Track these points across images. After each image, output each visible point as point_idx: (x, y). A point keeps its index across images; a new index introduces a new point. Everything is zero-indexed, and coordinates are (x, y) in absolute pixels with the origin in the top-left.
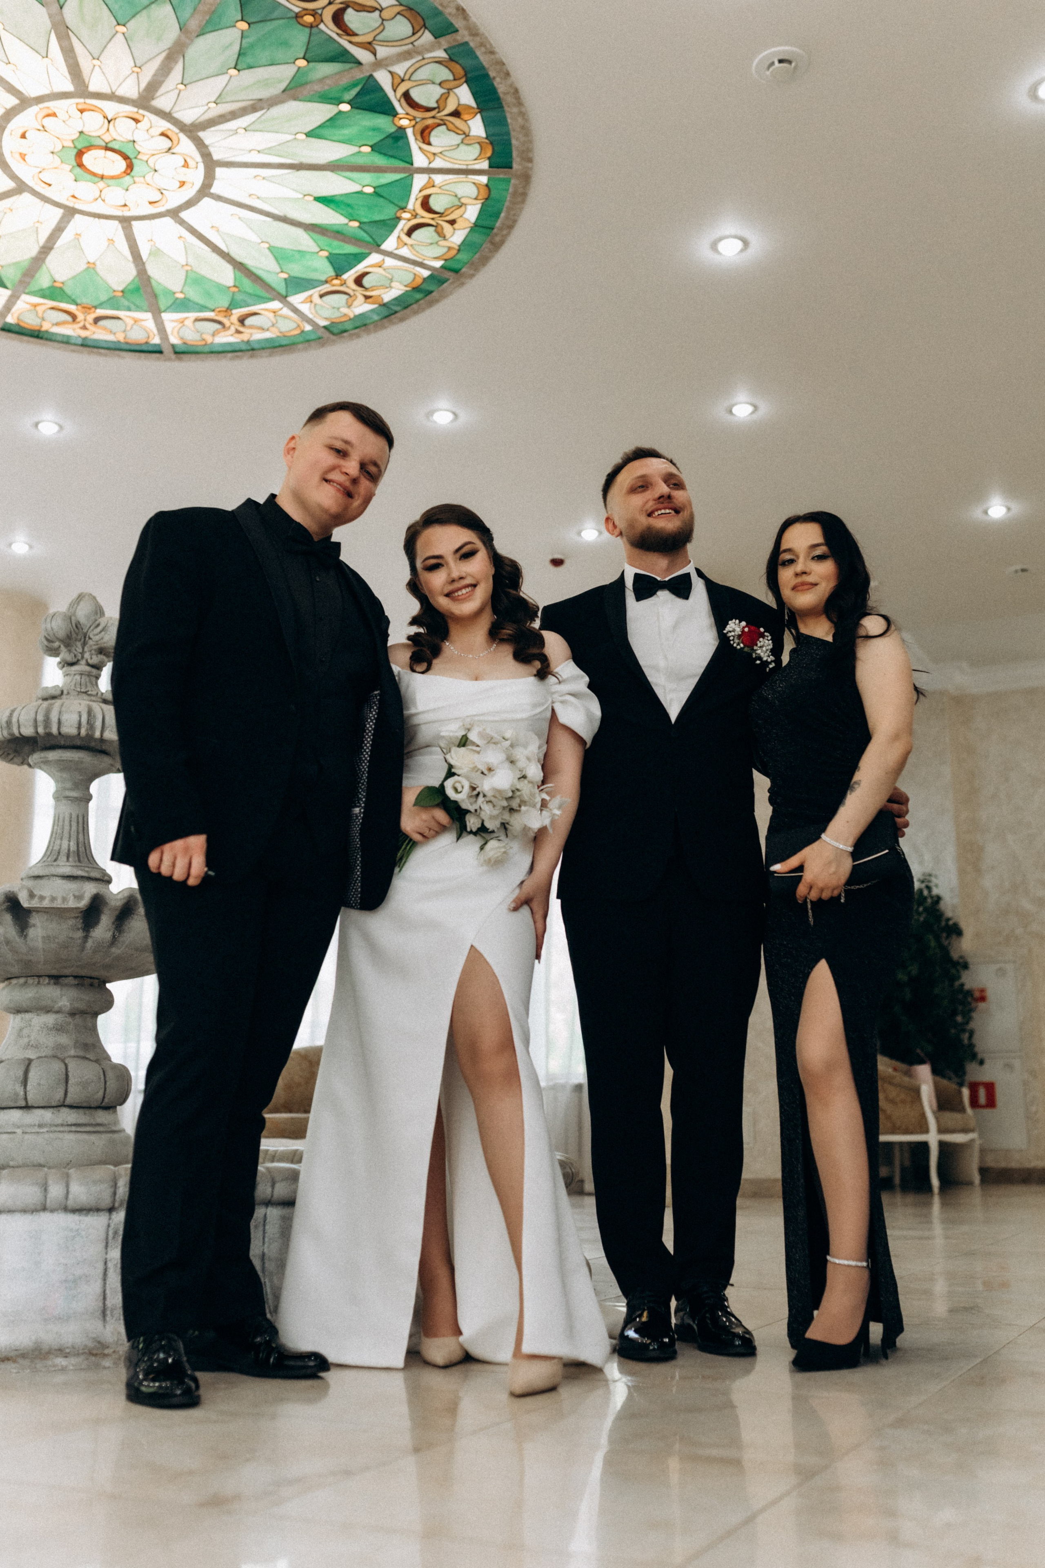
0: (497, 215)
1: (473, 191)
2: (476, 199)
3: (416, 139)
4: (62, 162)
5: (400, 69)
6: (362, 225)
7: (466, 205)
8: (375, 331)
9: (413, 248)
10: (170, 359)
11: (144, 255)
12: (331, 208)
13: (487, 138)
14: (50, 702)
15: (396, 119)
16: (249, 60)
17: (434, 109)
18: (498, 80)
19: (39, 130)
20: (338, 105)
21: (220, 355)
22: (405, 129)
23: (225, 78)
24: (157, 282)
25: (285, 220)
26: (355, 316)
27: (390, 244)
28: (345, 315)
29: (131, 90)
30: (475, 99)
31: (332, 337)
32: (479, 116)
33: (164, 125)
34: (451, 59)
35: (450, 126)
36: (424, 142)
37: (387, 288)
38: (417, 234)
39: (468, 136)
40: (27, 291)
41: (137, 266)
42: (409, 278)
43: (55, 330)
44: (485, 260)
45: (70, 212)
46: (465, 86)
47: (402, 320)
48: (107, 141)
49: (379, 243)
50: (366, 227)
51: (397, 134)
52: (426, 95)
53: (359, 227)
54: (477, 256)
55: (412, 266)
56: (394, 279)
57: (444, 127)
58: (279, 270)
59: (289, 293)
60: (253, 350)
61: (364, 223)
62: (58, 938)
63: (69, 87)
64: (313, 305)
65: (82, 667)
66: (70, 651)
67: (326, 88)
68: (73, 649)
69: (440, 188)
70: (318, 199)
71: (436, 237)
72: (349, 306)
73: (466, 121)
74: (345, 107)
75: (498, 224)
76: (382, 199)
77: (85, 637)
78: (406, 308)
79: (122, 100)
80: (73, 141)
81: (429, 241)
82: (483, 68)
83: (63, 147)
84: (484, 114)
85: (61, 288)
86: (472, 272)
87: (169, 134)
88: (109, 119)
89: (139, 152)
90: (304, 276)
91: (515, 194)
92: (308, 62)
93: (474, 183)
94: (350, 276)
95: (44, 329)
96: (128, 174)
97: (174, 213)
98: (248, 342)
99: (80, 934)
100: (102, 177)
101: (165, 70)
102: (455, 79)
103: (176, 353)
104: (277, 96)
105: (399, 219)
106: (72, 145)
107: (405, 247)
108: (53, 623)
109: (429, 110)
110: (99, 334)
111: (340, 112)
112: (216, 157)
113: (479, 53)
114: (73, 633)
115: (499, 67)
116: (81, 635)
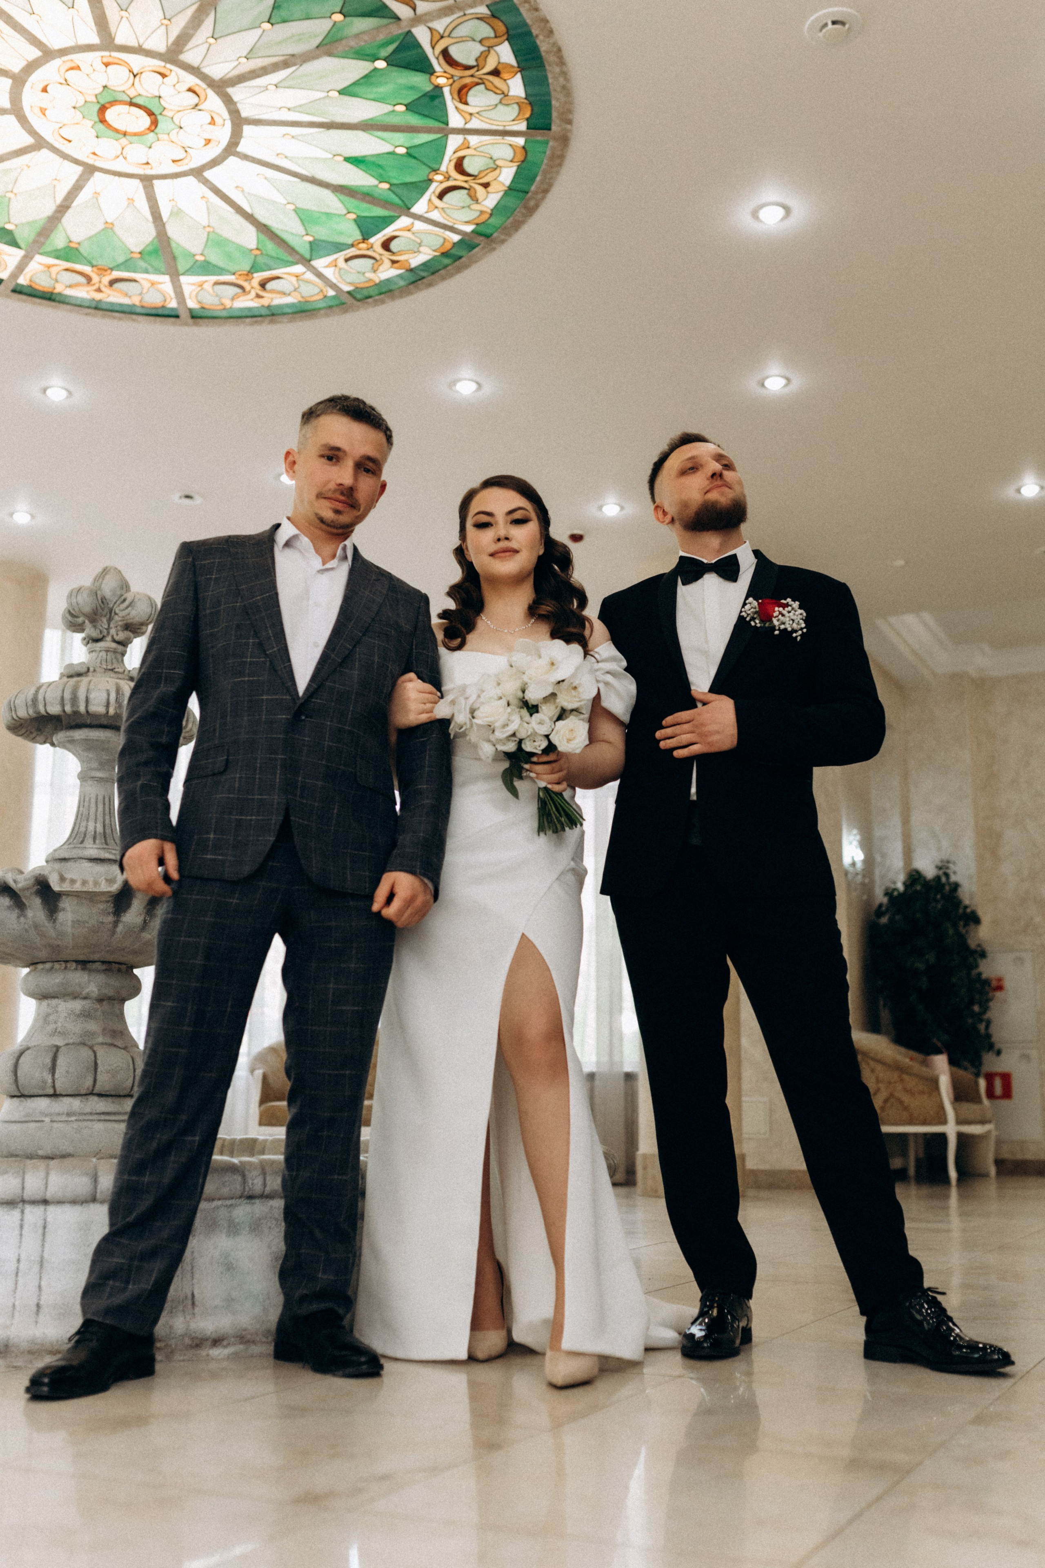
0: (533, 179)
1: (509, 153)
2: (511, 161)
3: (453, 98)
4: (84, 117)
5: (440, 25)
6: (394, 188)
7: (501, 167)
8: (401, 297)
9: (445, 212)
10: (186, 324)
11: (165, 216)
12: (361, 169)
13: (526, 98)
14: (75, 679)
15: (433, 78)
16: (284, 13)
17: (473, 67)
18: (541, 37)
19: (61, 84)
20: (374, 62)
21: (240, 320)
22: (442, 88)
23: (259, 32)
24: (178, 244)
25: (313, 181)
26: (381, 282)
27: (420, 207)
28: (370, 280)
29: (159, 43)
30: (516, 57)
31: (355, 303)
32: (519, 76)
33: (191, 80)
34: (493, 16)
35: (489, 85)
36: (461, 102)
37: (415, 252)
38: (448, 197)
39: (507, 95)
40: (41, 251)
41: (156, 227)
42: (438, 243)
43: (69, 292)
44: (517, 225)
45: (90, 170)
46: (506, 43)
47: (430, 285)
48: (132, 96)
49: (409, 206)
50: (397, 189)
51: (432, 94)
52: (464, 53)
53: (389, 189)
54: (511, 219)
55: (442, 231)
56: (422, 244)
57: (482, 87)
58: (304, 233)
59: (313, 257)
60: (273, 315)
61: (395, 184)
62: (87, 922)
63: (95, 40)
64: (337, 269)
65: (108, 644)
66: (95, 627)
67: (363, 44)
68: (98, 625)
69: (475, 149)
70: (347, 159)
71: (468, 201)
72: (375, 271)
73: (505, 80)
74: (381, 64)
75: (533, 188)
76: (414, 161)
77: (111, 613)
78: (433, 273)
79: (149, 53)
80: (96, 96)
81: (462, 205)
82: (525, 24)
83: (86, 101)
84: (526, 73)
85: (77, 249)
86: (503, 237)
87: (197, 89)
88: (135, 73)
89: (165, 108)
90: (330, 239)
91: (552, 157)
92: (345, 16)
93: (510, 145)
94: (377, 240)
95: (56, 291)
96: (153, 131)
97: (198, 173)
98: (269, 307)
99: (111, 918)
100: (125, 134)
101: (196, 21)
102: (496, 37)
103: (193, 317)
104: (310, 52)
105: (431, 181)
106: (94, 100)
107: (436, 211)
108: (79, 598)
109: (467, 68)
110: (113, 297)
111: (376, 69)
112: (244, 114)
113: (523, 10)
114: (99, 608)
115: (542, 24)
116: (106, 610)
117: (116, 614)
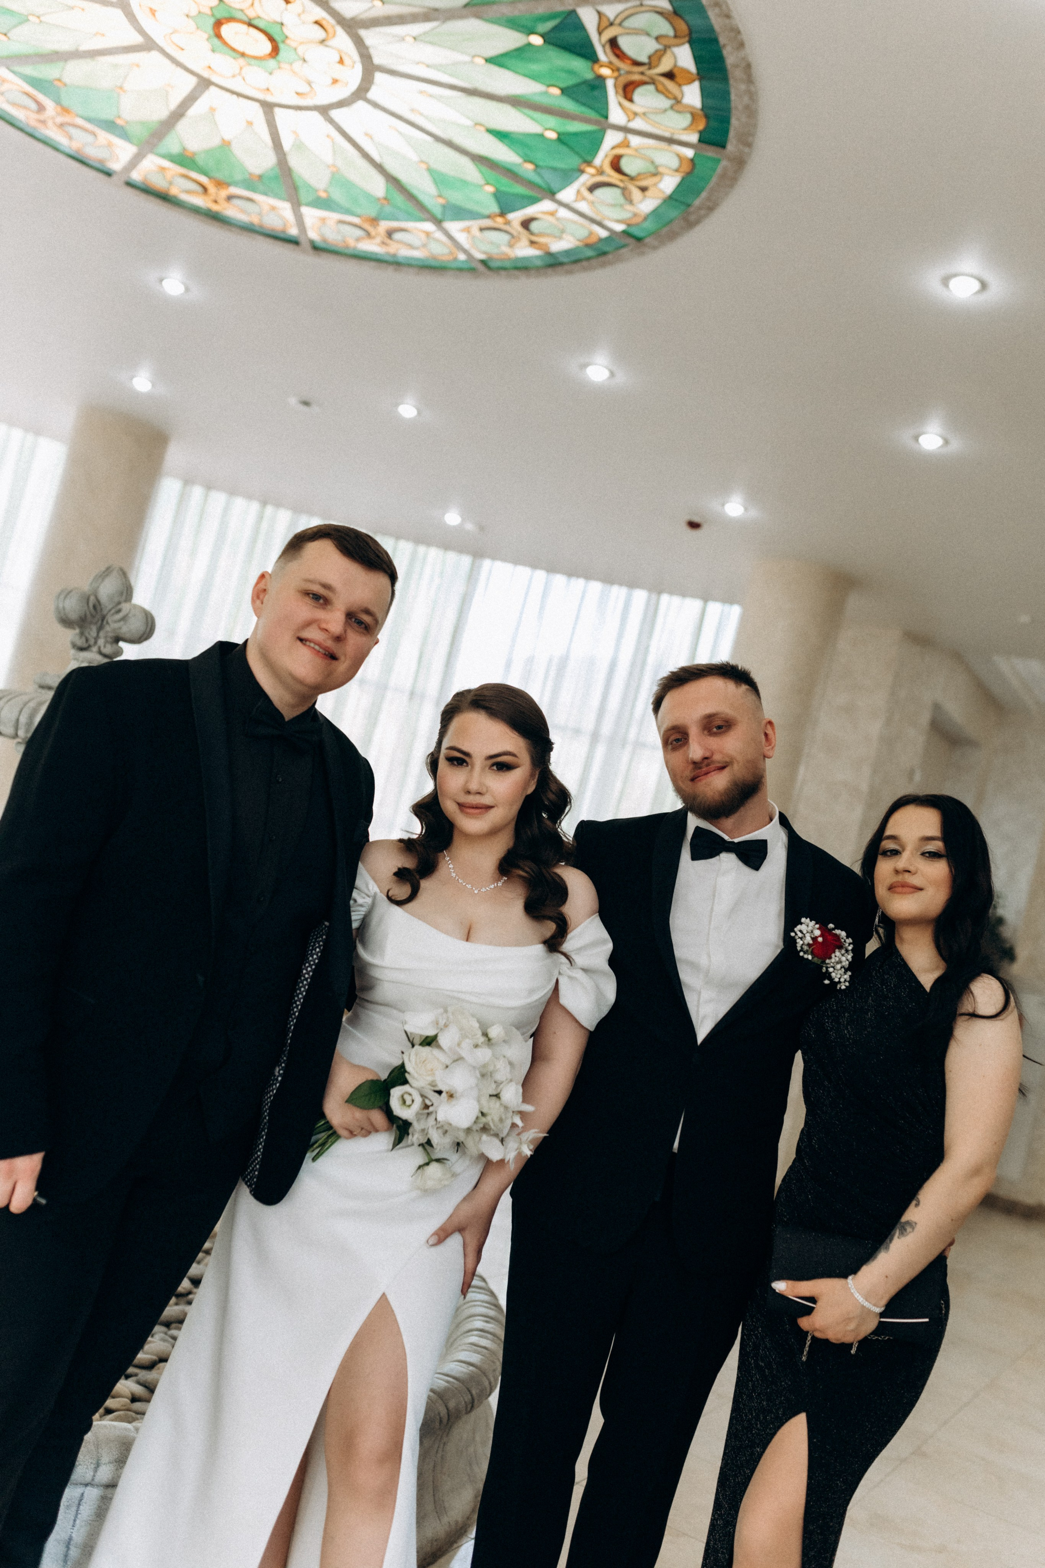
0: (699, 193)
1: (675, 163)
2: (677, 171)
3: (616, 92)
4: (198, 28)
5: (610, 11)
6: (538, 169)
7: (662, 174)
8: (537, 277)
9: (594, 205)
10: (307, 254)
11: (287, 146)
12: (504, 145)
13: (702, 109)
15: (596, 67)
20: (528, 36)
21: (363, 261)
22: (604, 78)
24: (299, 175)
25: (450, 144)
26: (517, 258)
27: (567, 195)
28: (505, 254)
30: (697, 63)
31: (487, 272)
32: (697, 84)
33: (321, 14)
34: (675, 13)
35: (660, 87)
36: (625, 98)
37: (557, 238)
38: (600, 192)
39: (681, 103)
40: (154, 151)
41: (276, 155)
42: (583, 233)
43: (185, 197)
44: (674, 235)
45: (205, 83)
46: (687, 47)
47: (569, 274)
48: (251, 16)
49: (555, 190)
50: (542, 173)
51: (593, 82)
52: (637, 47)
53: (534, 170)
55: (590, 223)
56: (566, 231)
57: (651, 88)
58: (437, 194)
59: (445, 219)
60: (400, 264)
61: (542, 167)
64: (471, 236)
65: (92, 655)
69: (636, 149)
70: (490, 131)
71: (621, 200)
73: (681, 86)
74: (536, 40)
75: (697, 202)
76: (566, 148)
77: (102, 621)
80: (211, 8)
81: (613, 202)
82: (711, 30)
83: (200, 12)
84: (704, 82)
85: (192, 157)
86: (656, 245)
87: (325, 24)
89: (288, 37)
90: (463, 205)
91: (723, 176)
93: (677, 155)
94: (516, 217)
95: (171, 193)
96: (274, 58)
97: (323, 110)
98: (394, 256)
100: (243, 55)
102: (676, 36)
103: (314, 248)
104: (456, 9)
105: (582, 172)
106: (210, 12)
107: (585, 202)
108: (69, 600)
109: (636, 63)
110: (230, 211)
111: (530, 44)
112: (377, 61)
113: (712, 14)
114: (88, 613)
115: (733, 34)
116: (98, 617)
117: (107, 623)
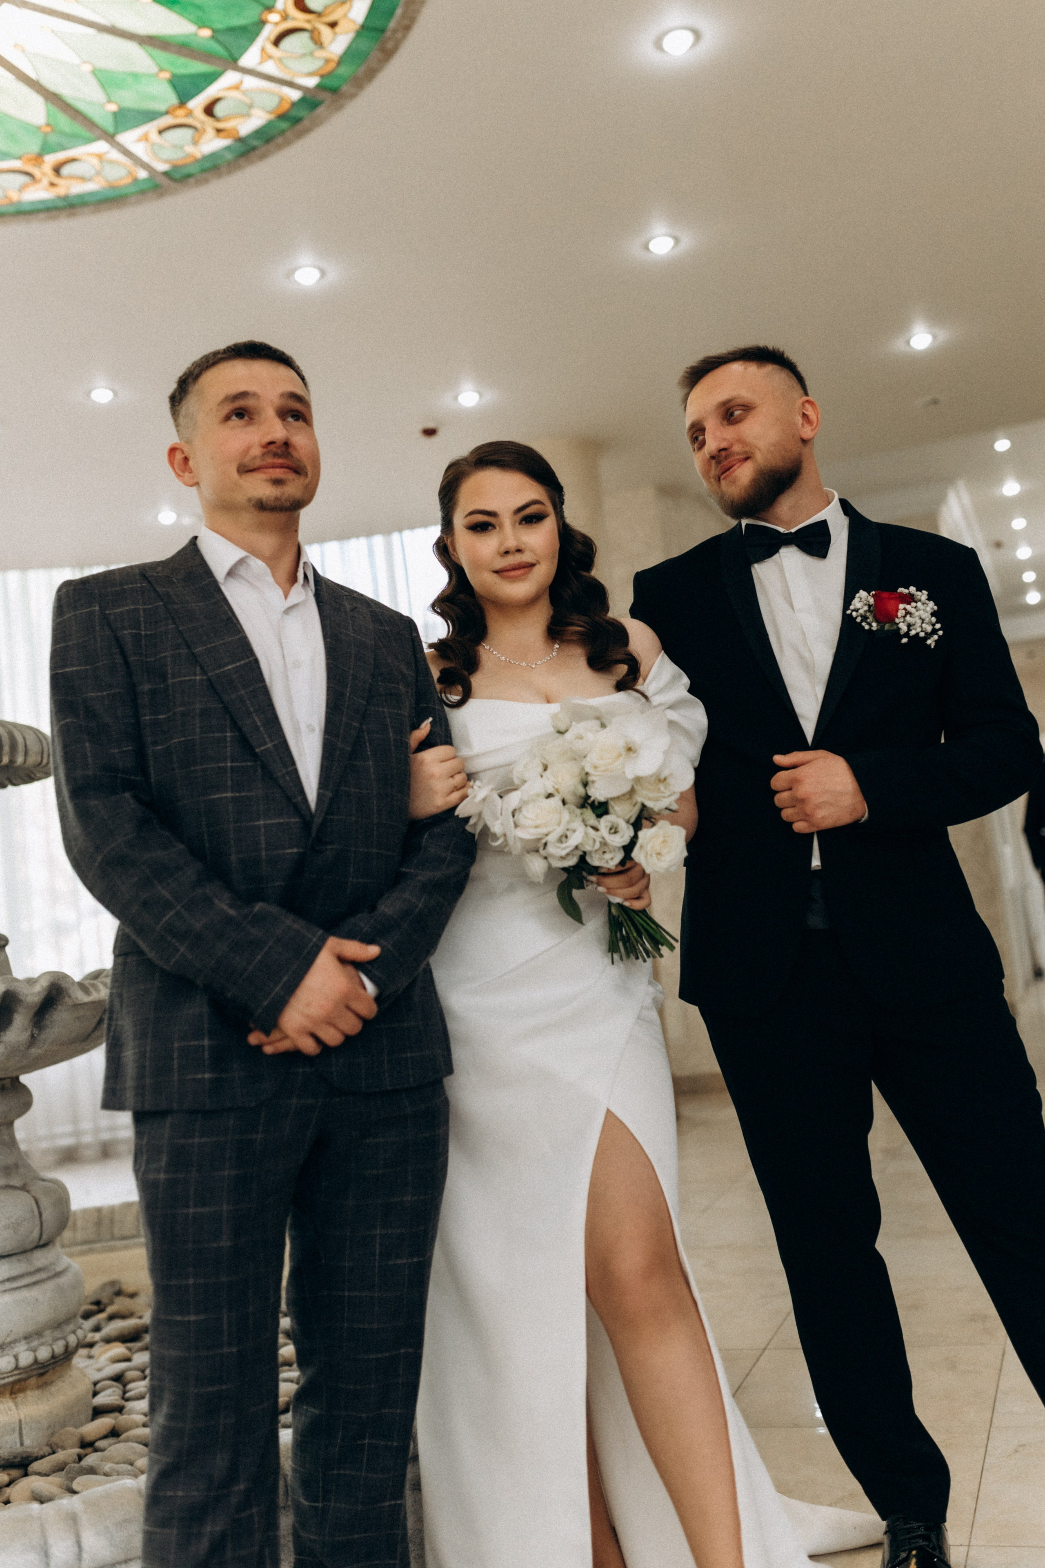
0: (391, 13)
6: (217, 35)
8: (229, 173)
9: (281, 62)
12: (175, 14)
21: (30, 216)
25: (114, 31)
26: (204, 156)
27: (250, 58)
28: (190, 155)
31: (173, 185)
37: (244, 117)
38: (286, 43)
42: (273, 103)
44: (371, 74)
47: (266, 156)
49: (236, 58)
50: (221, 37)
53: (211, 36)
54: (365, 67)
55: (278, 87)
56: (254, 105)
58: (105, 100)
59: (118, 131)
60: (72, 206)
61: (218, 30)
64: (149, 144)
71: (311, 45)
75: (392, 24)
78: (271, 140)
81: (302, 52)
86: (352, 91)
90: (139, 107)
94: (197, 103)
98: (66, 197)
105: (263, 23)
107: (271, 62)
